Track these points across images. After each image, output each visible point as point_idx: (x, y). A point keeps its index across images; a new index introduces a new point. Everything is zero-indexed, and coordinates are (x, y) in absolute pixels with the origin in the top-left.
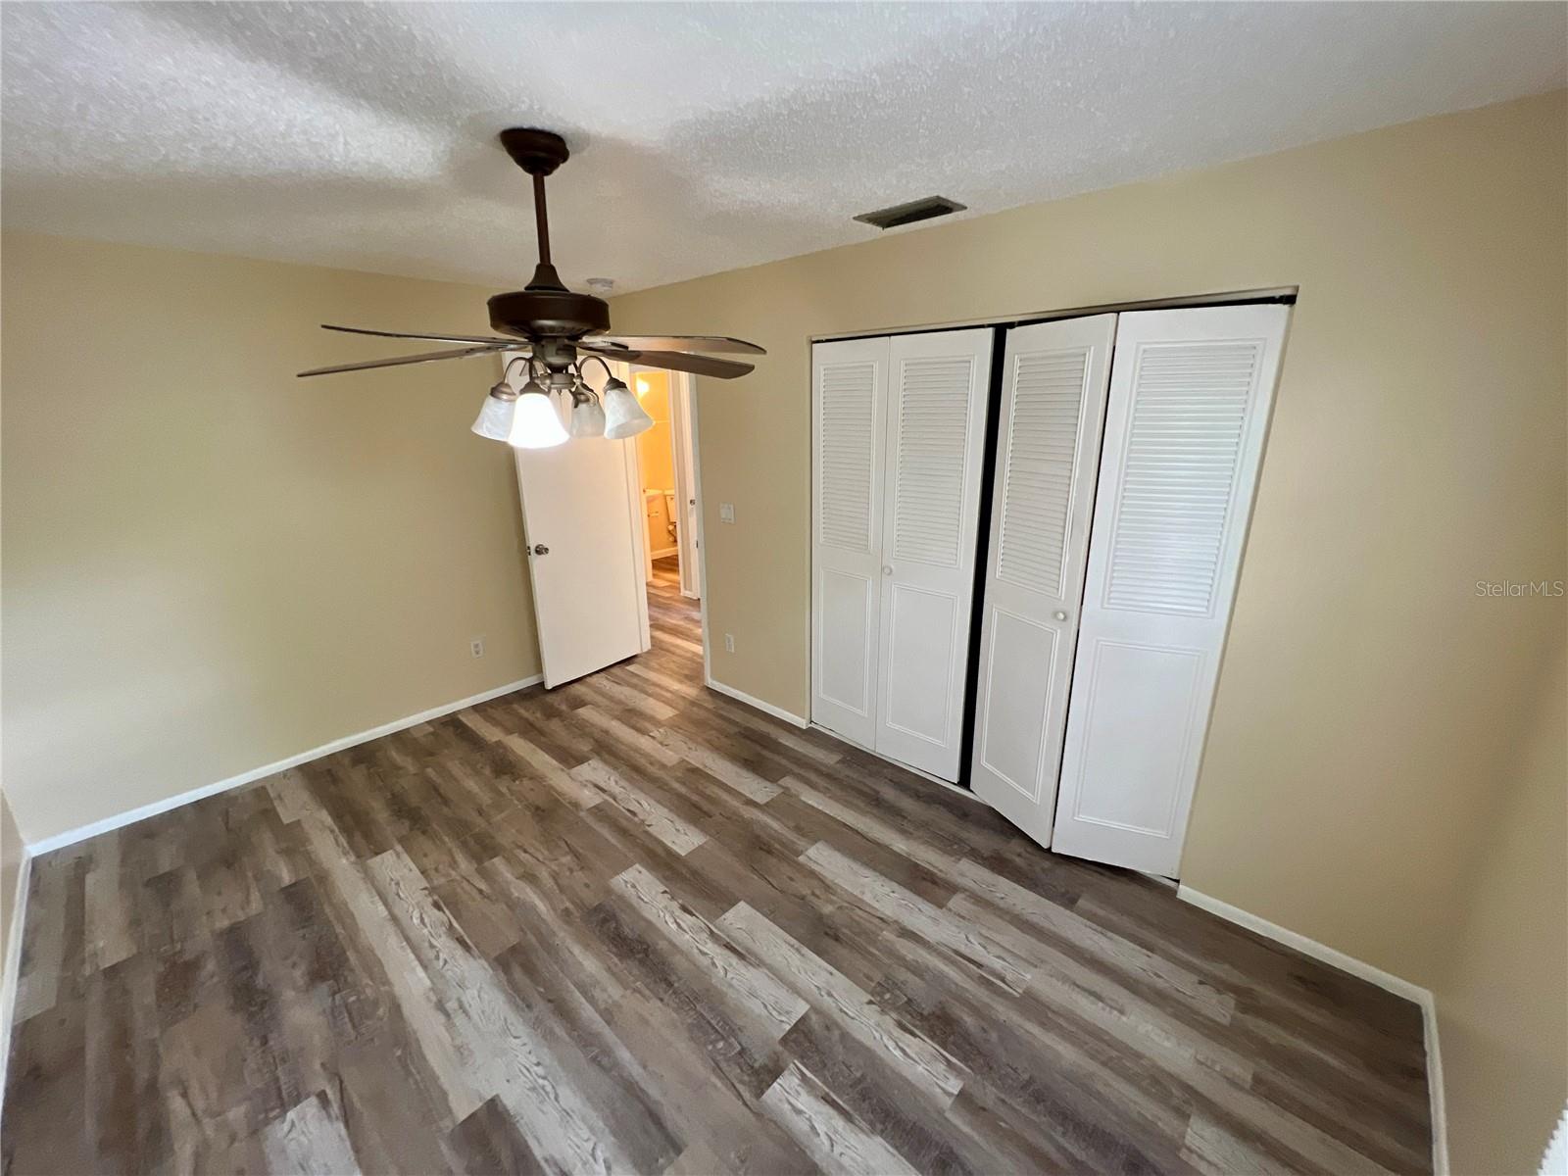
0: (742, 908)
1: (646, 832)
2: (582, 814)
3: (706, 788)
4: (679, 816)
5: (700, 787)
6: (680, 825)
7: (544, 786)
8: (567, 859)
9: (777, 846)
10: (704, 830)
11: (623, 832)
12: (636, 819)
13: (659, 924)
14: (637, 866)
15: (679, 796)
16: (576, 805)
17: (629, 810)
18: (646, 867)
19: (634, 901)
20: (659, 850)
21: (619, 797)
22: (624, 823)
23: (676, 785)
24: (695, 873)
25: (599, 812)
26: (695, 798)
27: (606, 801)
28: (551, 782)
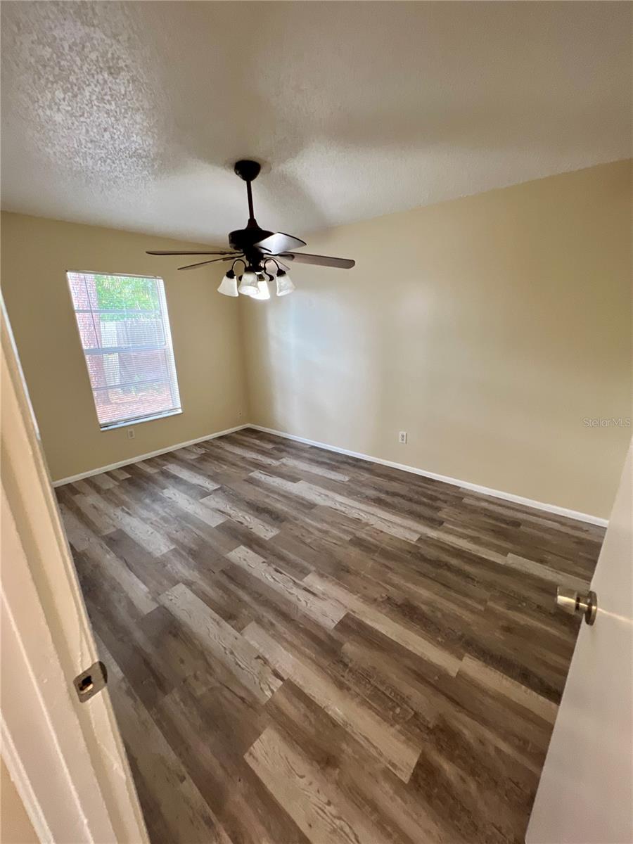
0: (214, 525)
1: (265, 558)
2: (313, 568)
3: (222, 597)
4: (245, 570)
5: (226, 597)
6: (244, 564)
7: (358, 593)
8: (308, 541)
9: (184, 553)
10: (228, 560)
11: (282, 558)
12: (274, 566)
13: (252, 517)
14: (267, 539)
15: (244, 587)
16: (321, 576)
17: (281, 573)
18: (261, 539)
19: (265, 524)
20: (256, 547)
21: (291, 584)
22: (281, 563)
23: (246, 598)
24: (236, 538)
25: (304, 572)
26: (232, 587)
27: (301, 580)
28: (355, 597)
